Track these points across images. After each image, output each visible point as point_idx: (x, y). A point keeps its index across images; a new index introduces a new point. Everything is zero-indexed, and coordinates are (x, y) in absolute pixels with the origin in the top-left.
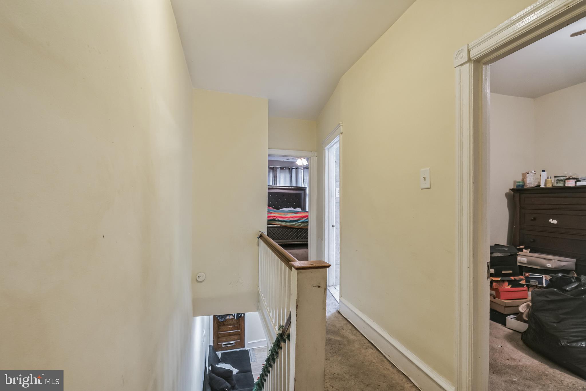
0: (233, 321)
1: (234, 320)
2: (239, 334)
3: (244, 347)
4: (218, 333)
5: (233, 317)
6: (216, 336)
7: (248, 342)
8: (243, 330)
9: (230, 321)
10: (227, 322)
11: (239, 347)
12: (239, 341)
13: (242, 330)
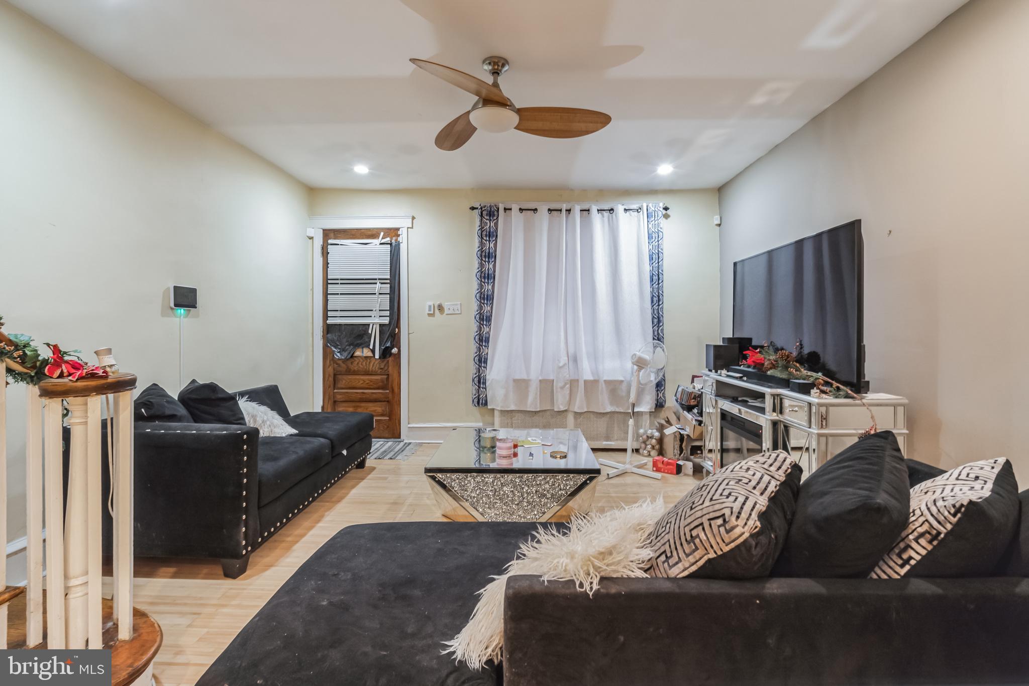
0: (372, 364)
1: (373, 361)
2: (387, 400)
3: (400, 438)
4: (335, 391)
5: (370, 354)
6: (329, 399)
7: (409, 426)
8: (396, 390)
9: (364, 364)
10: (358, 363)
11: (387, 435)
12: (388, 418)
13: (393, 391)
